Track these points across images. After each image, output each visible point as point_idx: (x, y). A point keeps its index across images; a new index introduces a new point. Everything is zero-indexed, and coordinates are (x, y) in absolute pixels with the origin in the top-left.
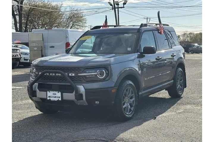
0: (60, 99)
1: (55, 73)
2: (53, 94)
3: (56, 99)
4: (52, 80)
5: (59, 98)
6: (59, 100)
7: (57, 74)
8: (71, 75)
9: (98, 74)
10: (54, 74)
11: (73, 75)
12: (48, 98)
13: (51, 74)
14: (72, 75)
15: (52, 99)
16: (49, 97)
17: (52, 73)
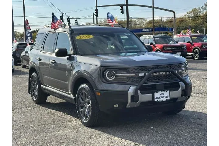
1: (159, 72)
2: (161, 94)
3: (164, 99)
4: (157, 80)
5: (168, 97)
6: (167, 99)
7: (161, 73)
10: (158, 74)
11: (176, 72)
12: (156, 100)
13: (154, 74)
15: (160, 100)
16: (157, 98)
17: (156, 72)
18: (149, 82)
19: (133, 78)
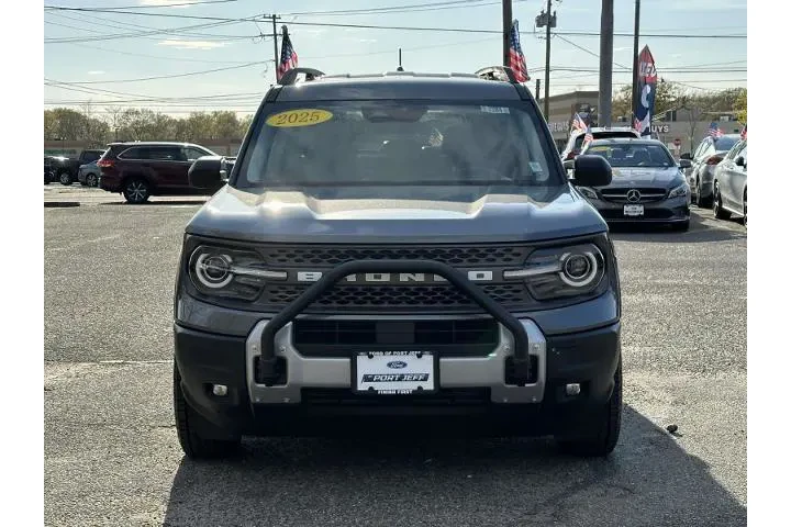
0: (429, 385)
1: (395, 271)
3: (407, 387)
4: (386, 305)
5: (425, 379)
6: (420, 388)
7: (404, 278)
8: (479, 276)
9: (563, 270)
10: (386, 278)
11: (488, 276)
12: (362, 386)
13: (370, 278)
14: (482, 276)
15: (384, 388)
16: (367, 379)
17: (378, 270)
18: (345, 309)
19: (275, 288)
